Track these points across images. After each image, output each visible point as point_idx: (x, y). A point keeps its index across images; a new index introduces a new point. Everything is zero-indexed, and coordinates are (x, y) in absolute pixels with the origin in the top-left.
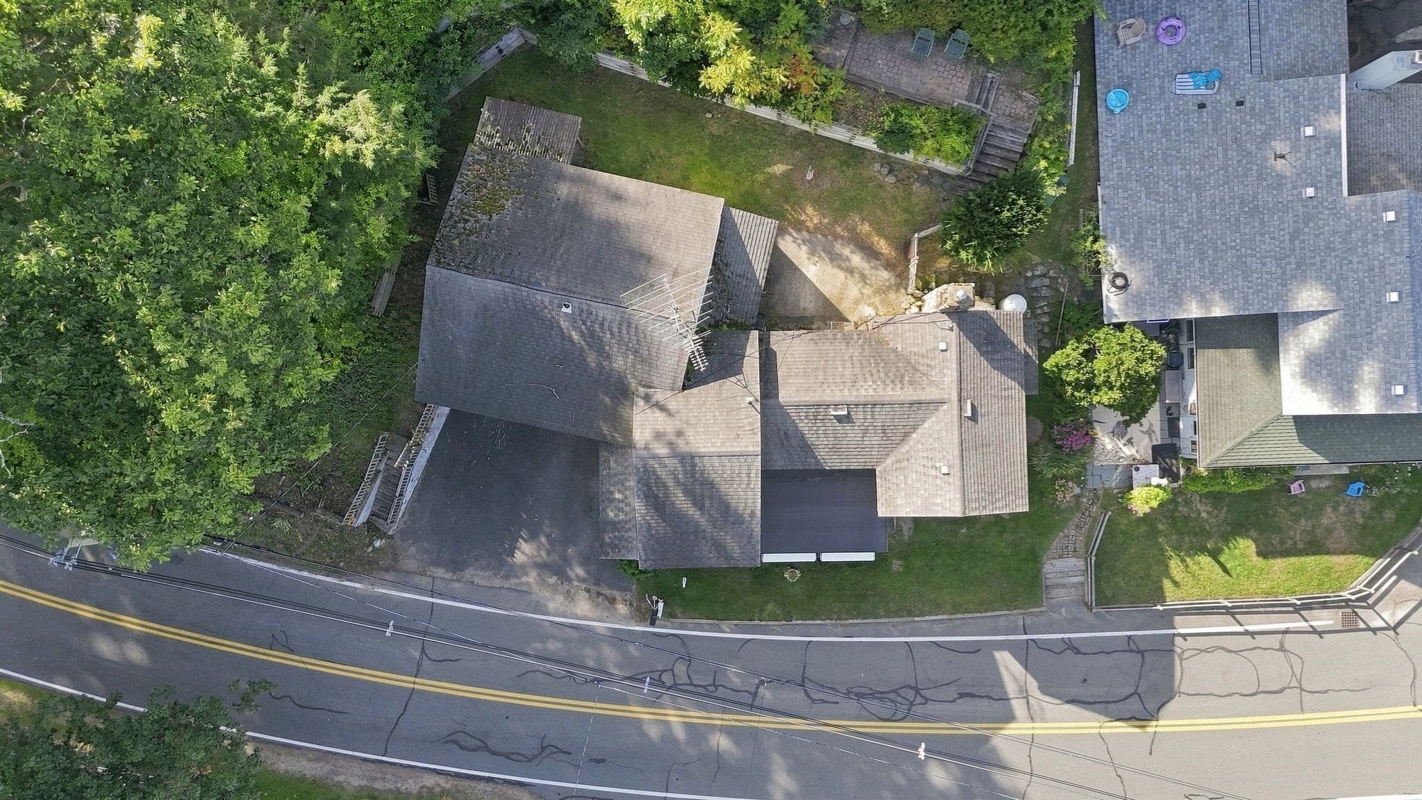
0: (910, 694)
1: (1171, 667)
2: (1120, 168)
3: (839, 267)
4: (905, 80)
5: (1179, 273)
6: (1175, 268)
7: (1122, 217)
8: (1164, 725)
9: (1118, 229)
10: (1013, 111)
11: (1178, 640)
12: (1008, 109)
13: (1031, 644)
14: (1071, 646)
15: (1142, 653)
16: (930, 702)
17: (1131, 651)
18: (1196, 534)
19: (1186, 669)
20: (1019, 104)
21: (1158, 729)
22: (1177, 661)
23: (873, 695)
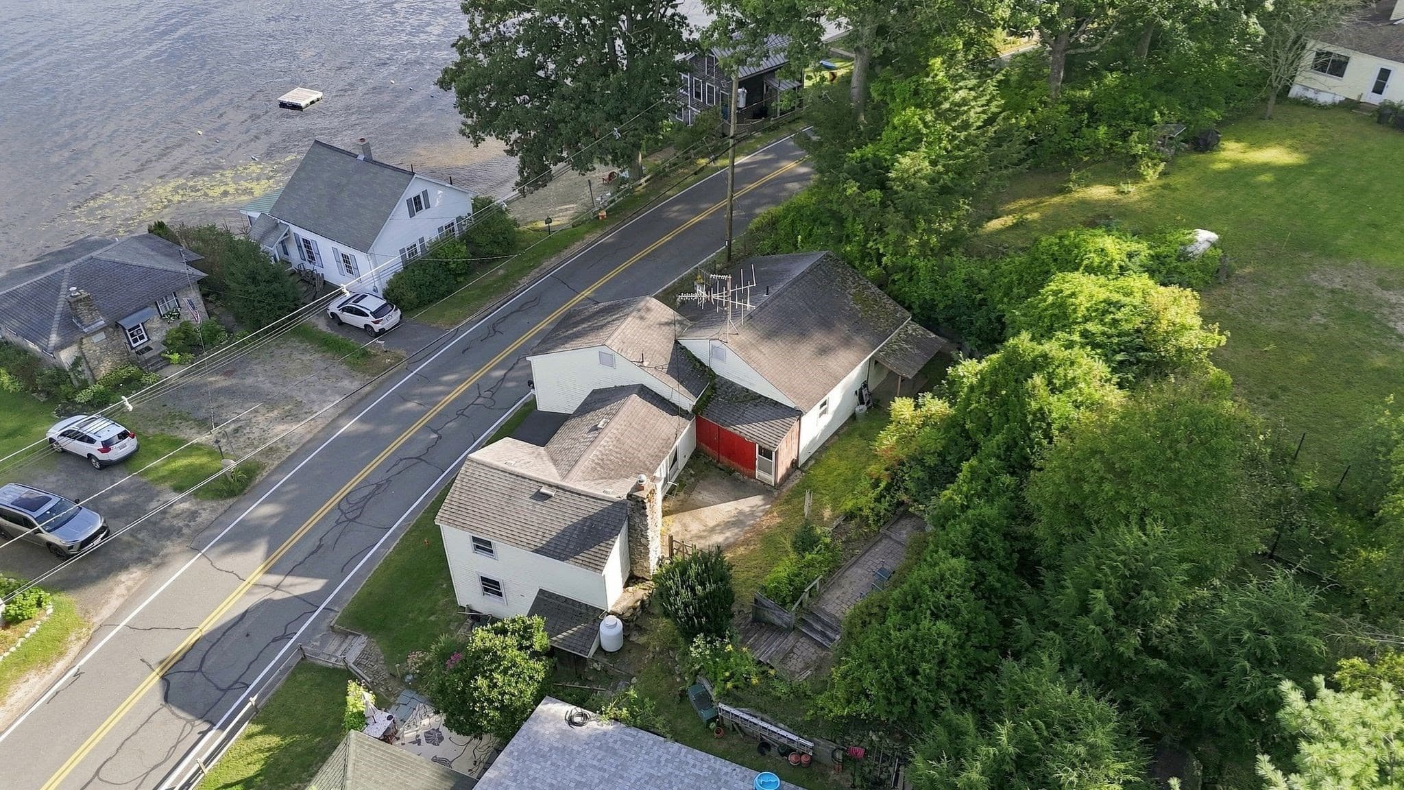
0: (350, 516)
1: (190, 712)
2: (694, 766)
3: (718, 525)
4: (860, 571)
5: (552, 764)
6: (560, 763)
7: (642, 747)
8: (153, 679)
9: (632, 740)
10: (795, 656)
11: (205, 726)
12: (799, 653)
13: (311, 608)
14: (286, 637)
15: (225, 691)
16: (334, 524)
17: (236, 682)
18: (285, 771)
19: (177, 721)
20: (802, 665)
21: (154, 673)
22: (190, 717)
23: (372, 494)
